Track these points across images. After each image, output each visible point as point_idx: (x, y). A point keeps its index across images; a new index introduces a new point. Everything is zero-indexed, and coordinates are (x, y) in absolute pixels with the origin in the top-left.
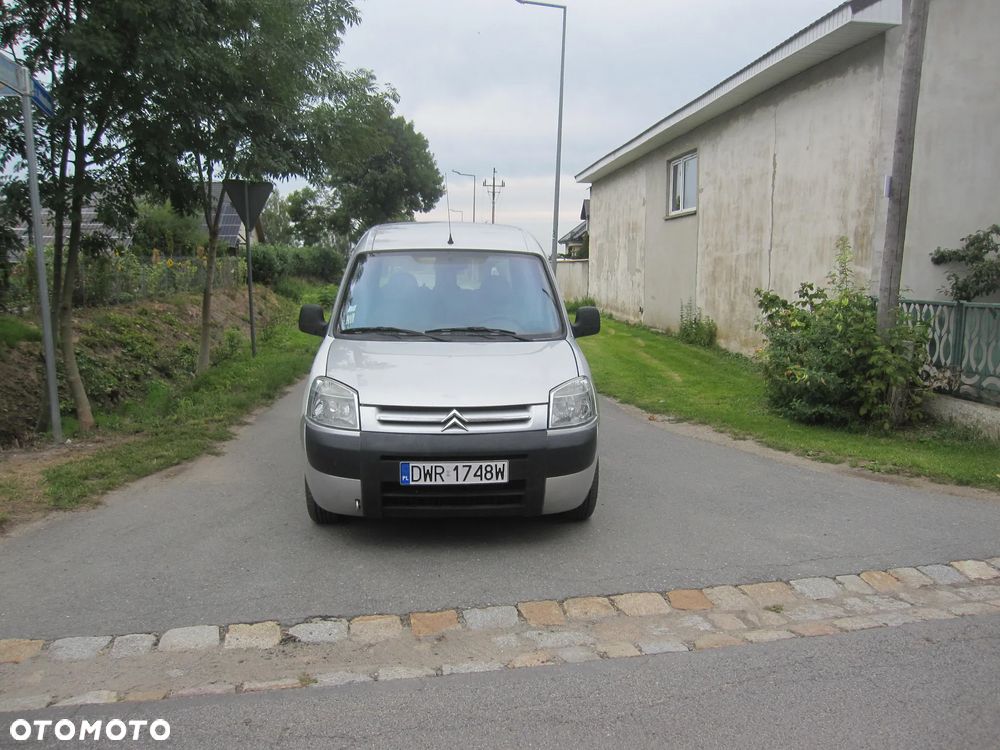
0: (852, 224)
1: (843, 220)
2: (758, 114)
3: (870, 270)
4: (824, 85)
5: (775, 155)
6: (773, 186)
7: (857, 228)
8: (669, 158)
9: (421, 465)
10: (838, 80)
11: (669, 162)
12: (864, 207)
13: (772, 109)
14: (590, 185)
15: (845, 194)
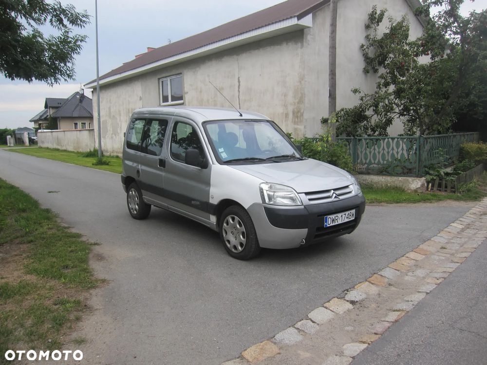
0: (291, 109)
1: (285, 106)
2: (225, 59)
3: (303, 126)
4: (269, 49)
5: (239, 78)
6: (239, 91)
7: (294, 109)
8: (159, 77)
9: (331, 216)
10: (277, 47)
11: (159, 79)
12: (297, 100)
13: (235, 57)
14: (92, 90)
15: (285, 95)
